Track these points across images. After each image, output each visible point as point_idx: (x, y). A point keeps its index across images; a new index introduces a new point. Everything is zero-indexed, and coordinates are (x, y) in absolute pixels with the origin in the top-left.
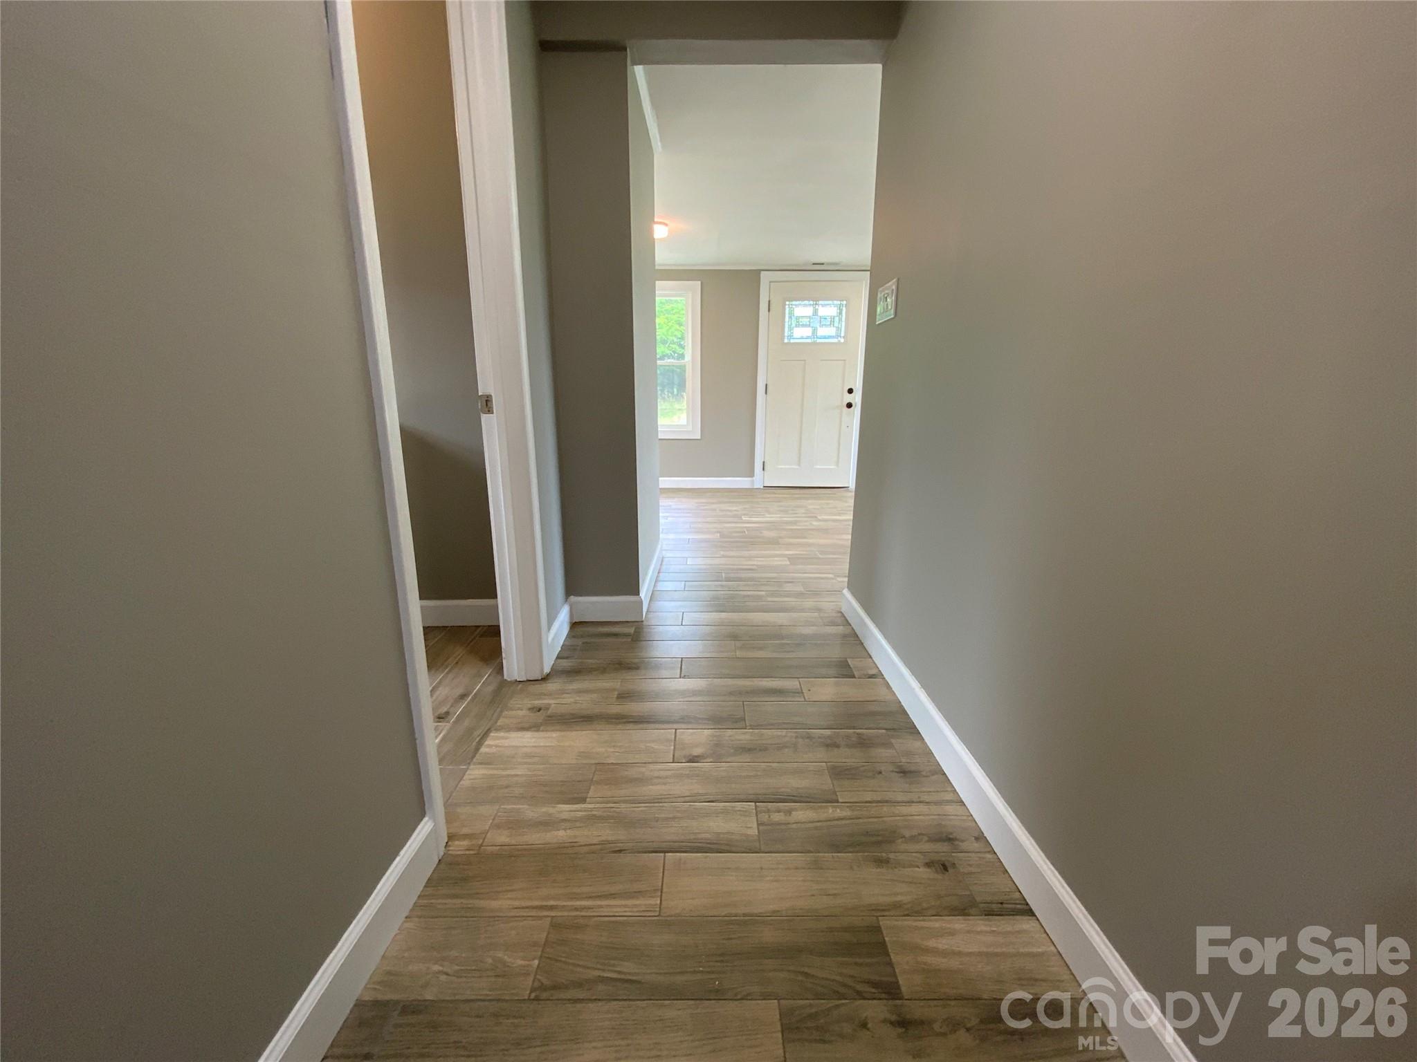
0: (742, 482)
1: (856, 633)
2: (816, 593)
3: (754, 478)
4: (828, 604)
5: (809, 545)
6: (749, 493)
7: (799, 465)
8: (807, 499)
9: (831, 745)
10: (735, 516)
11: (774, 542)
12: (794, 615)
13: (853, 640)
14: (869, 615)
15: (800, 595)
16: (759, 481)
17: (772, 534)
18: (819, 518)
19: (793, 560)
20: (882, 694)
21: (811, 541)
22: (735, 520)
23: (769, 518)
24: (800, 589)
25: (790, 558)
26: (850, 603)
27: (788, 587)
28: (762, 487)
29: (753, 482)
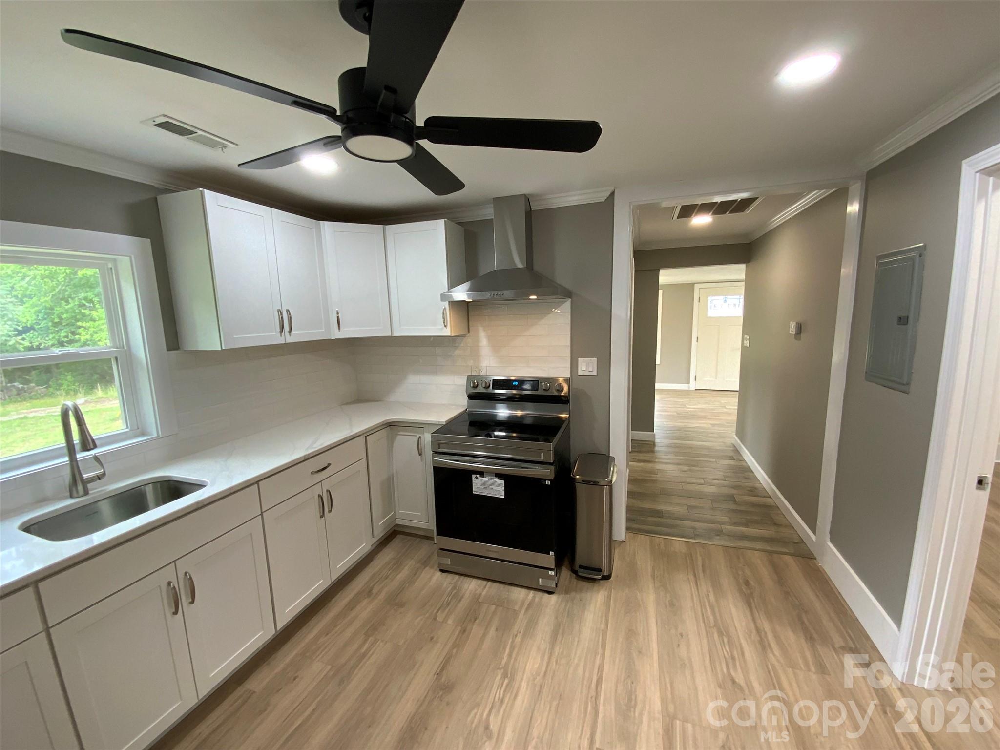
0: (684, 387)
1: (737, 449)
2: (723, 437)
3: (690, 385)
4: (729, 441)
5: (721, 419)
6: (687, 392)
7: (716, 378)
8: (722, 397)
9: (724, 472)
10: (681, 405)
11: (704, 417)
12: (714, 444)
13: (737, 451)
14: (741, 442)
15: (716, 437)
16: (692, 386)
17: (703, 414)
18: (727, 407)
19: (713, 425)
20: (744, 464)
21: (722, 418)
22: (682, 406)
23: (699, 406)
24: (716, 435)
25: (711, 424)
26: (736, 440)
27: (711, 435)
28: (694, 389)
29: (689, 387)
